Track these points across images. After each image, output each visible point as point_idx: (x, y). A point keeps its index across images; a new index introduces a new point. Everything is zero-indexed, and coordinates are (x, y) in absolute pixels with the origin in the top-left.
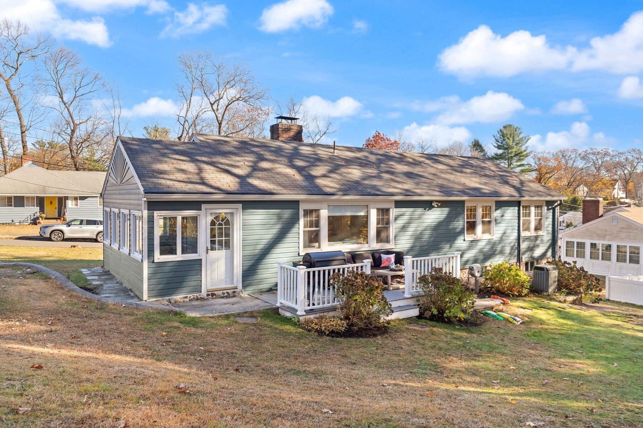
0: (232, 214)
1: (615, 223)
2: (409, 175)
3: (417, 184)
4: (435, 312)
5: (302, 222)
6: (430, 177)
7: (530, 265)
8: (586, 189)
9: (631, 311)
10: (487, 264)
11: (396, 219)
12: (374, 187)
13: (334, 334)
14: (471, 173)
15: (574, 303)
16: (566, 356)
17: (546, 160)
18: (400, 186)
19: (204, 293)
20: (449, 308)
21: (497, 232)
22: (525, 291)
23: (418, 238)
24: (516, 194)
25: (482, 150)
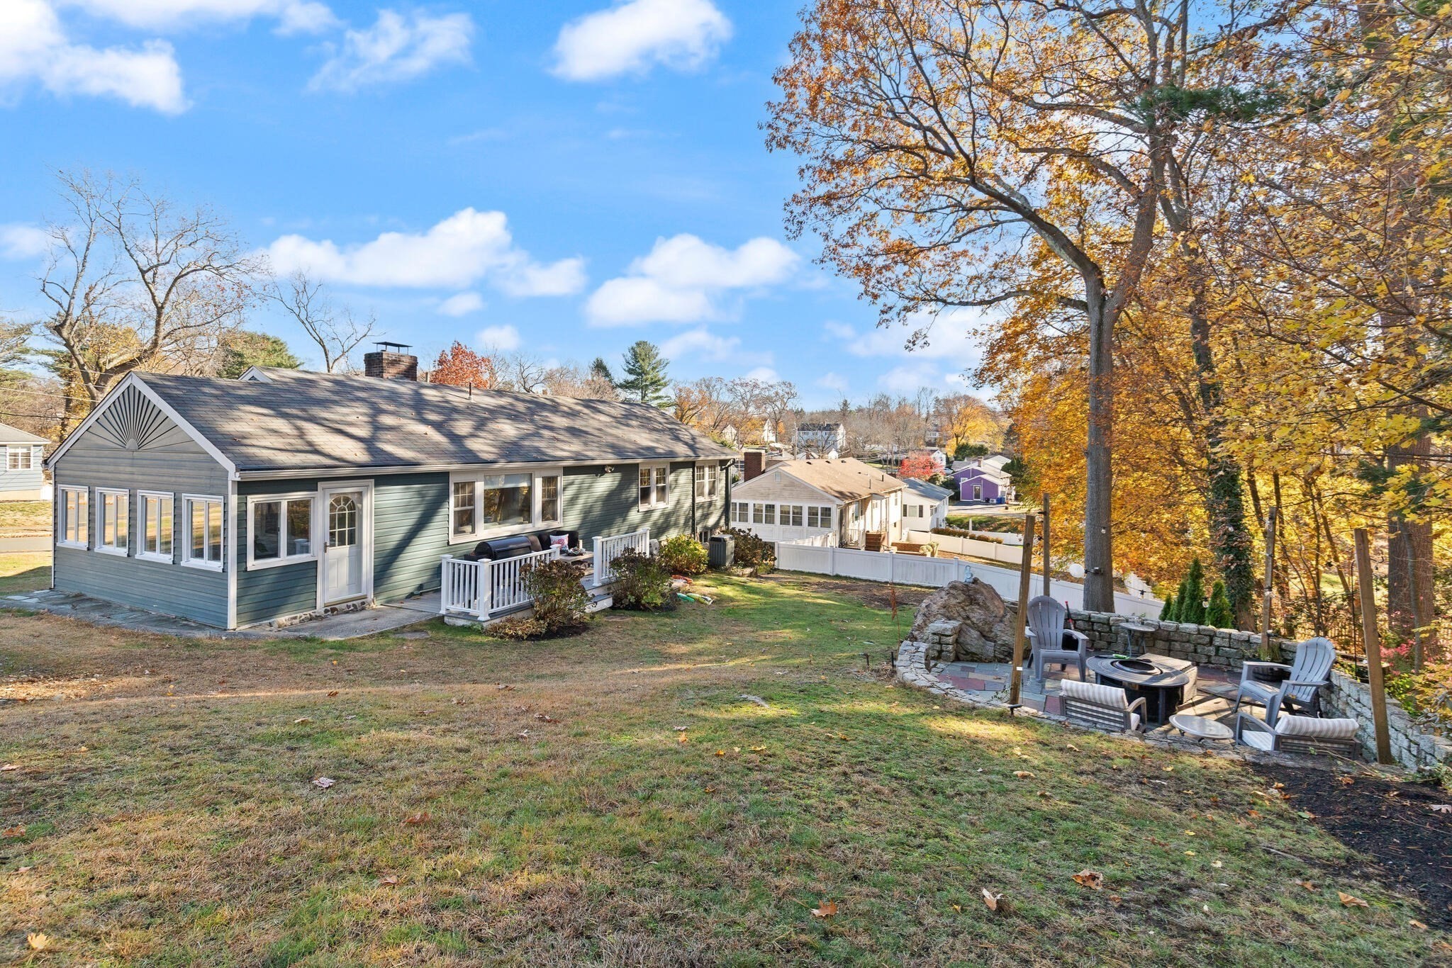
0: (360, 494)
1: (778, 480)
2: (574, 432)
3: (586, 444)
4: (632, 599)
5: (452, 500)
6: (596, 433)
7: (704, 536)
8: (734, 431)
9: (802, 578)
10: (663, 538)
11: (564, 489)
12: (538, 450)
13: (534, 637)
14: (639, 427)
15: (751, 575)
16: (766, 628)
17: (689, 392)
18: (566, 447)
19: (320, 609)
20: (646, 594)
21: (672, 499)
22: (703, 567)
23: (587, 512)
24: (691, 453)
25: (607, 375)
